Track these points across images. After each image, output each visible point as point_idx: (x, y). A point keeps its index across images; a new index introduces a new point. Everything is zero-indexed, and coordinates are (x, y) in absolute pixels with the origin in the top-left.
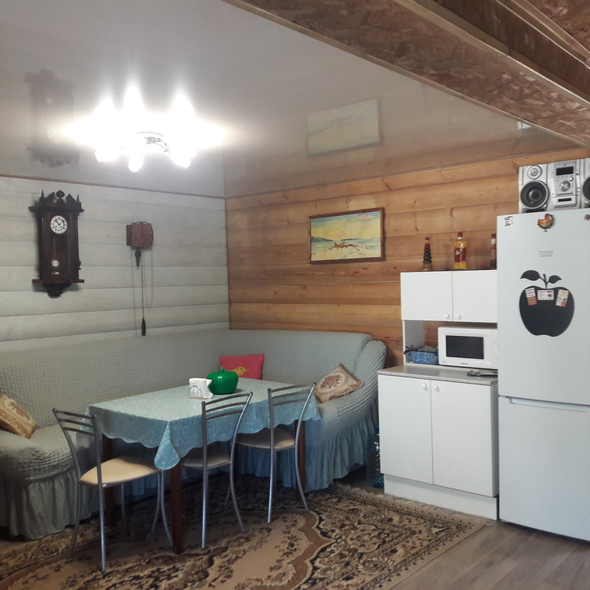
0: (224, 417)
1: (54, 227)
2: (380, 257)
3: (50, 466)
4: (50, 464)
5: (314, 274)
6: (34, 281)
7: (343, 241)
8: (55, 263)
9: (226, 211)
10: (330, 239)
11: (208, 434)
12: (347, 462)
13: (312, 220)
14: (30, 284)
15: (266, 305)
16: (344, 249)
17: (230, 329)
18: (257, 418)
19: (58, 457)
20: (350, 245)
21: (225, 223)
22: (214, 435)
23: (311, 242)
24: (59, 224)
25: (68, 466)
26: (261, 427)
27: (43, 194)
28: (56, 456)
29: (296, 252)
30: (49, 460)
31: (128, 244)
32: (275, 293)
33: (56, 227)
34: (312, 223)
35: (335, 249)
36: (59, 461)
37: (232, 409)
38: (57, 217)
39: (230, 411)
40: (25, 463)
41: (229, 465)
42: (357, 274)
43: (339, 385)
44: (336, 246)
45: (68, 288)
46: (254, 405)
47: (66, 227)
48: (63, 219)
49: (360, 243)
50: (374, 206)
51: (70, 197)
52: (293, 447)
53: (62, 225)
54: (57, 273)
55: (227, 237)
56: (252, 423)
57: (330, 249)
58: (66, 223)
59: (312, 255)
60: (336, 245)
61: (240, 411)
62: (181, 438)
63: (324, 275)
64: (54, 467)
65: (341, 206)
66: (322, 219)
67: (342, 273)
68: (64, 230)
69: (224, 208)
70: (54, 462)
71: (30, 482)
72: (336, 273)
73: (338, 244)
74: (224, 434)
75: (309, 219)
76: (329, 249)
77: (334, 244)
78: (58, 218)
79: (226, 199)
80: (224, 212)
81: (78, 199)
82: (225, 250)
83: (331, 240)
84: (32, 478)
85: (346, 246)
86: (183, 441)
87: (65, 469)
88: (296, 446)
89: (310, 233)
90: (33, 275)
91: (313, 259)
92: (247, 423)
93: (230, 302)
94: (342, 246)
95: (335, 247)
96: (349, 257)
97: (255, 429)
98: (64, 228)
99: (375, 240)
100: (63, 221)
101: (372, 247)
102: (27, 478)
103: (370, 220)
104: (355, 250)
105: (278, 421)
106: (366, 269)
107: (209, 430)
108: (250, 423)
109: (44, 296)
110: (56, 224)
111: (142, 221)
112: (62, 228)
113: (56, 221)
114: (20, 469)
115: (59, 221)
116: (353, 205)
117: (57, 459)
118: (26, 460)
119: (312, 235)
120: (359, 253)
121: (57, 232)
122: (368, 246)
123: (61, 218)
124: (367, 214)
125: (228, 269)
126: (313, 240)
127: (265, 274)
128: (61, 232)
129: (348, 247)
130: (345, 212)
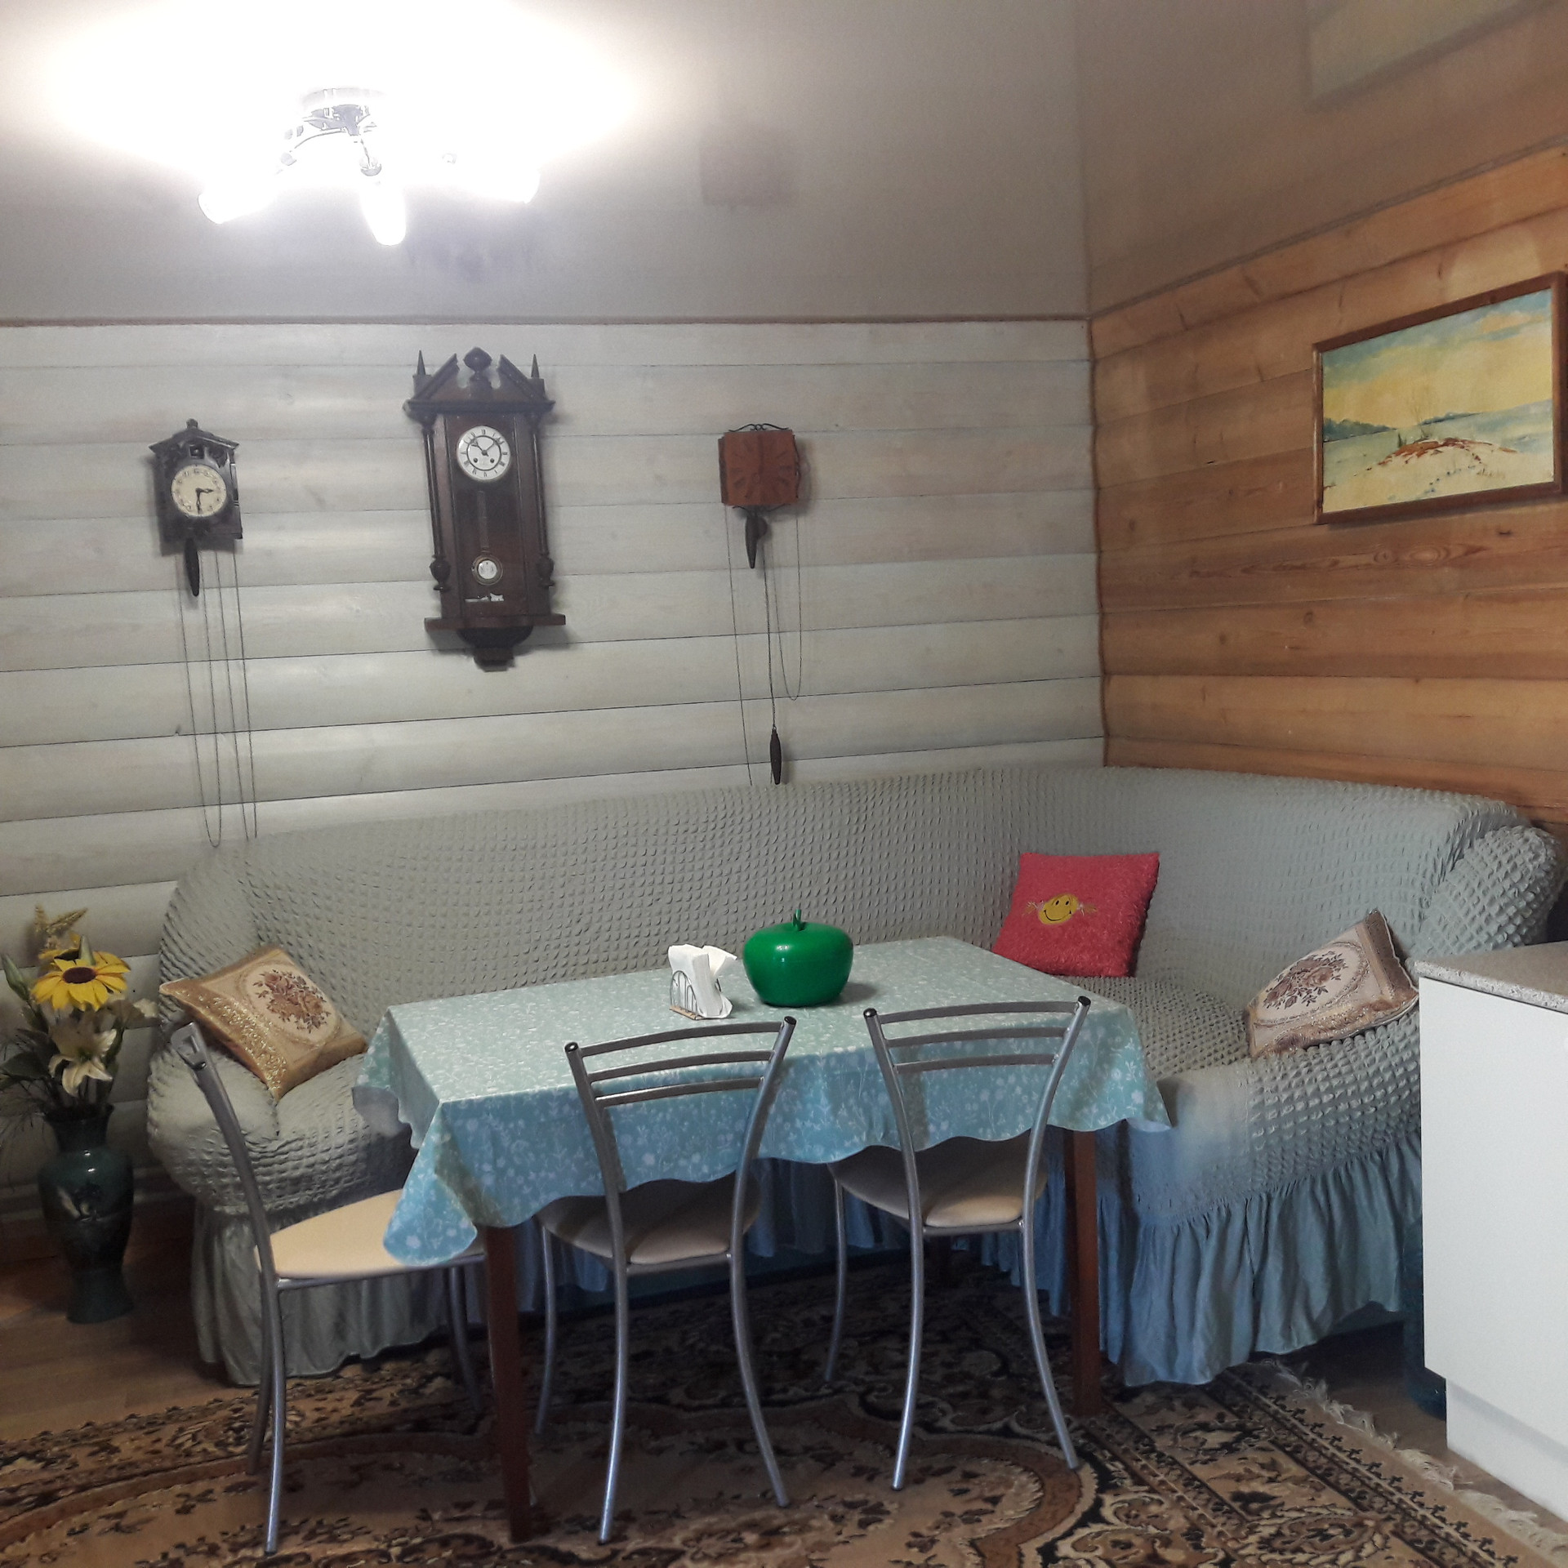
0: (680, 1098)
1: (469, 461)
2: (1551, 480)
3: (282, 1180)
4: (284, 1175)
5: (1336, 563)
6: (431, 625)
7: (1425, 426)
8: (487, 570)
9: (1094, 361)
10: (1382, 424)
11: (621, 1152)
12: (1319, 1297)
13: (1325, 355)
14: (421, 634)
15: (1194, 682)
16: (1428, 457)
17: (1106, 763)
18: (835, 1111)
19: (309, 1154)
20: (1450, 442)
21: (1088, 402)
22: (649, 1159)
23: (1322, 442)
24: (485, 453)
25: (342, 1185)
26: (854, 1145)
27: (421, 367)
28: (306, 1152)
29: (1281, 485)
30: (281, 1163)
31: (725, 500)
32: (1223, 639)
33: (476, 461)
34: (1326, 369)
35: (1398, 461)
36: (312, 1165)
37: (722, 1074)
38: (477, 431)
39: (708, 1081)
40: (206, 1164)
41: (726, 1267)
42: (1478, 555)
43: (1322, 998)
44: (1403, 449)
45: (525, 643)
46: (820, 1064)
47: (506, 460)
48: (498, 436)
49: (1482, 428)
50: (1531, 269)
51: (506, 367)
52: (1012, 1227)
53: (494, 453)
54: (496, 598)
55: (1093, 452)
56: (817, 1128)
57: (1383, 464)
58: (505, 448)
59: (1326, 493)
60: (1400, 444)
61: (752, 1083)
62: (501, 1163)
63: (1368, 566)
64: (297, 1183)
65: (1423, 290)
66: (1359, 347)
67: (1428, 555)
68: (501, 470)
69: (1084, 350)
70: (296, 1168)
71: (226, 1220)
72: (1406, 558)
73: (1410, 442)
74: (696, 1158)
75: (1314, 354)
76: (1380, 464)
77: (1396, 441)
78: (481, 434)
79: (1090, 319)
80: (1087, 365)
81: (535, 371)
82: (1088, 496)
83: (1384, 429)
84: (228, 1210)
85: (1435, 446)
86: (511, 1172)
87: (334, 1192)
88: (1024, 1225)
89: (1319, 408)
90: (428, 604)
91: (1329, 507)
92: (798, 1124)
93: (1106, 674)
94: (1423, 448)
95: (1397, 454)
96: (1446, 490)
97: (829, 1148)
98: (500, 462)
99: (1533, 411)
100: (496, 442)
101: (1523, 443)
102: (217, 1209)
103: (1514, 331)
104: (1462, 458)
105: (944, 1126)
106: (1508, 533)
107: (624, 1140)
108: (808, 1124)
109: (464, 667)
110: (474, 453)
111: (758, 421)
112: (495, 463)
113: (474, 442)
114: (196, 1181)
115: (485, 443)
116: (1463, 280)
117: (305, 1161)
118: (207, 1157)
119: (1328, 414)
120: (1479, 468)
121: (479, 476)
122: (1511, 440)
123: (490, 432)
124: (1505, 306)
125: (1099, 558)
126: (1327, 432)
127: (1195, 573)
128: (492, 476)
129: (1440, 449)
130: (1431, 310)
